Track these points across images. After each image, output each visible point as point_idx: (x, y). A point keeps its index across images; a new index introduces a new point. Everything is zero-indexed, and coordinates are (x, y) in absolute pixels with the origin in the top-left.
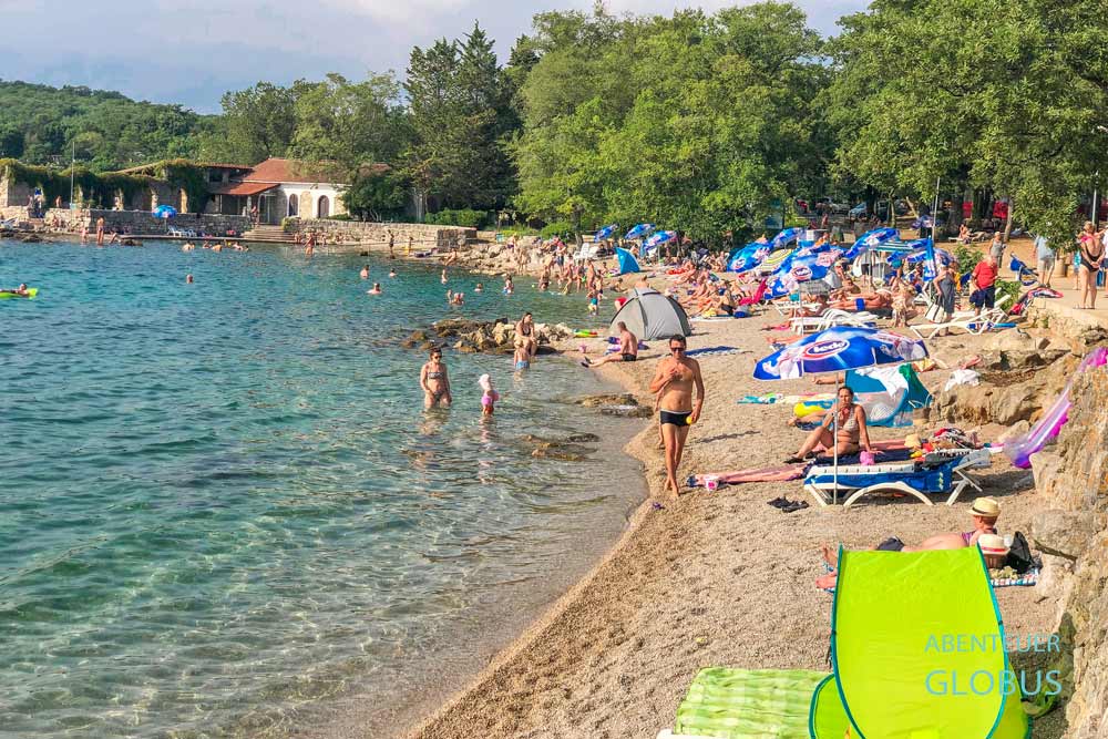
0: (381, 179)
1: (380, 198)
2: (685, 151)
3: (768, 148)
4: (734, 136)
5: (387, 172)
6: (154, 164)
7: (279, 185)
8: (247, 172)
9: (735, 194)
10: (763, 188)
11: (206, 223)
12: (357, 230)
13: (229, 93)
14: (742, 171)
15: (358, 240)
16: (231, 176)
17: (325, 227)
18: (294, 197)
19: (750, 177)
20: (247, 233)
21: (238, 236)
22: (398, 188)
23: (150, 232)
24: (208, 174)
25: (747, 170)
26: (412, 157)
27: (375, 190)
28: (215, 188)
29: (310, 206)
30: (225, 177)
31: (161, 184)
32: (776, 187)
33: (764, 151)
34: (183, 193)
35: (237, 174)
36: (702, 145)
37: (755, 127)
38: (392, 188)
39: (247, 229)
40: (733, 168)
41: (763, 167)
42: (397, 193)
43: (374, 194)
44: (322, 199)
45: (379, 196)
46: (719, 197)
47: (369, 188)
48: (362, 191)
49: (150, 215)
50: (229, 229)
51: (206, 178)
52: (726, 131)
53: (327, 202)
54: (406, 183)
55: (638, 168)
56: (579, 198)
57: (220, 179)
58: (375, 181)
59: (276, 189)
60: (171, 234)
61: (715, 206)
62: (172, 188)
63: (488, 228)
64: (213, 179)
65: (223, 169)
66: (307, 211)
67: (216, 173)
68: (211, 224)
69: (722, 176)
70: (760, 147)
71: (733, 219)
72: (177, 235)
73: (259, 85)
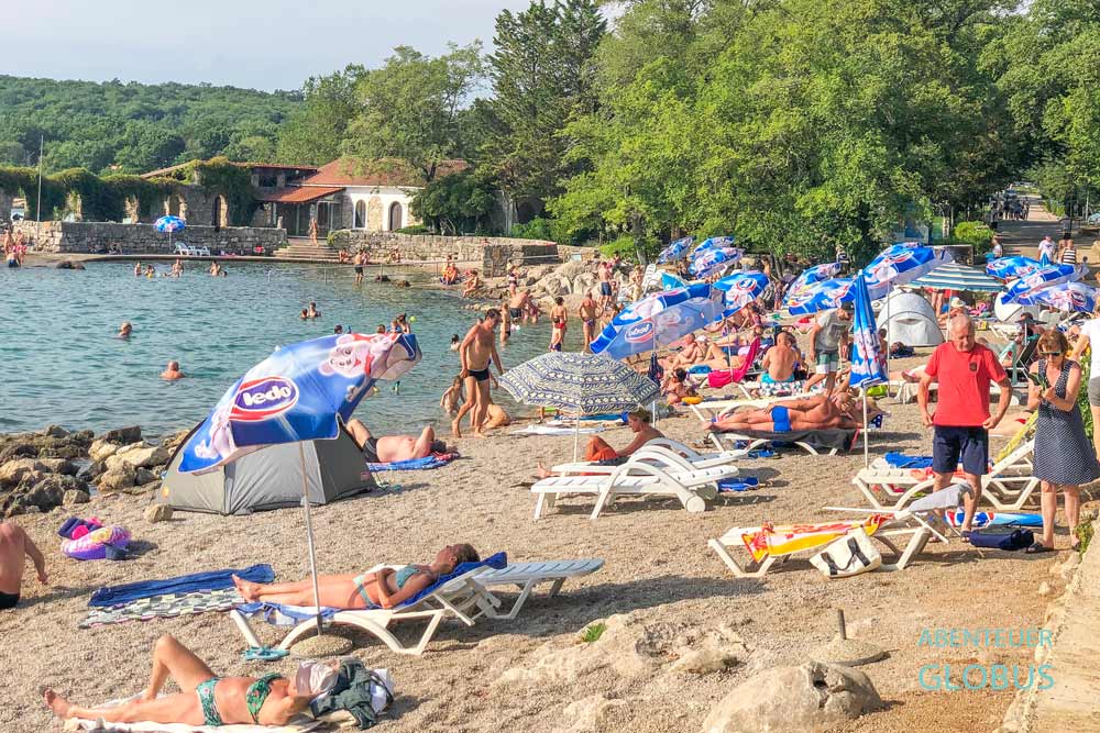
0: (461, 179)
1: (454, 203)
2: (775, 127)
3: (892, 121)
4: (838, 105)
5: (468, 171)
6: (181, 166)
7: (344, 189)
8: (310, 173)
9: (841, 191)
10: (884, 181)
11: (227, 238)
12: (424, 246)
13: (312, 79)
14: (852, 156)
15: (424, 258)
16: (289, 179)
17: (383, 243)
18: (361, 204)
19: (865, 165)
20: (281, 250)
21: (269, 253)
22: (477, 191)
23: (150, 249)
24: (257, 176)
25: (860, 153)
26: (493, 151)
27: (449, 194)
28: (265, 194)
29: (380, 215)
30: (281, 180)
31: (191, 190)
32: (903, 181)
33: (887, 126)
34: (223, 201)
35: (294, 177)
36: (794, 120)
37: (871, 89)
38: (470, 190)
39: (281, 246)
40: (840, 153)
41: (883, 150)
42: (476, 197)
43: (447, 199)
44: (394, 205)
45: (453, 202)
46: (819, 194)
47: (442, 191)
48: (432, 195)
49: (151, 228)
50: (259, 245)
51: (255, 182)
52: (826, 99)
53: (400, 210)
54: (488, 186)
55: (706, 155)
56: (636, 200)
57: (273, 182)
58: (451, 181)
59: (340, 194)
60: (178, 253)
61: (815, 209)
62: (207, 196)
63: (589, 242)
64: (263, 183)
65: (277, 170)
66: (377, 222)
67: (269, 176)
68: (236, 239)
69: (825, 163)
70: (879, 120)
71: (845, 230)
72: (184, 253)
73: (349, 68)
